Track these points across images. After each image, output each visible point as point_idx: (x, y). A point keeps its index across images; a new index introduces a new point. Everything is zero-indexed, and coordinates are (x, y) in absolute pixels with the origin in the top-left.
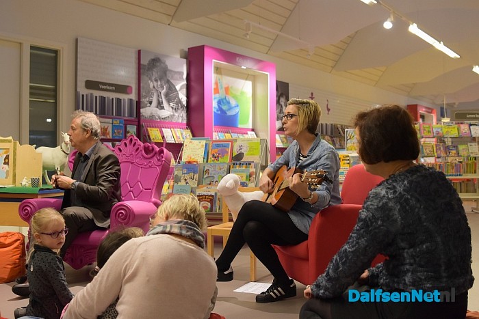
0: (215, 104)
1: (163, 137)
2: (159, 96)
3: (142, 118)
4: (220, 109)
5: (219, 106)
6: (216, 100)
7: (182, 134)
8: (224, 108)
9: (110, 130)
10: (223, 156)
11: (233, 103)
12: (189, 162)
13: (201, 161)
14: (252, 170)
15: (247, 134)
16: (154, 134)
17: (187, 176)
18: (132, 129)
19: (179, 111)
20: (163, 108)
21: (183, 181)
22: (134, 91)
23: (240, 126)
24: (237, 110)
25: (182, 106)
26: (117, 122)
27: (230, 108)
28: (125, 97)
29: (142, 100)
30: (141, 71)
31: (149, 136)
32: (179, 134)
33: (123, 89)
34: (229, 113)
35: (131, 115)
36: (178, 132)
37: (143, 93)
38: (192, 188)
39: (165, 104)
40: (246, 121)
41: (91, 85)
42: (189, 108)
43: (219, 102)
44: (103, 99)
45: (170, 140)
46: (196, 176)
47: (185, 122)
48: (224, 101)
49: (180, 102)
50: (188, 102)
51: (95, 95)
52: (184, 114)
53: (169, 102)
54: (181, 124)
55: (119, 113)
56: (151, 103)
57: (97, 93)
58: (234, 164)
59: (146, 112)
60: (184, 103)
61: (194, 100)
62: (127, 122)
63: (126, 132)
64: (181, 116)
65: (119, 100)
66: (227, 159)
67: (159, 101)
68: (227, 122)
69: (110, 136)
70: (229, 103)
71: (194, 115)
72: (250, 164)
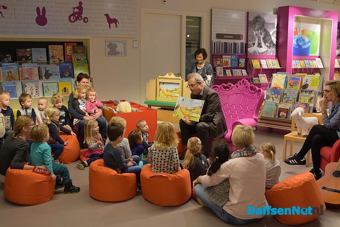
0: (294, 42)
1: (261, 65)
2: (259, 40)
3: (249, 54)
4: (298, 45)
5: (297, 43)
6: (296, 39)
7: (272, 63)
8: (301, 44)
9: (230, 62)
10: (296, 85)
11: (307, 40)
12: (276, 88)
13: (282, 87)
14: (313, 95)
15: (315, 60)
16: (256, 64)
17: (274, 96)
18: (243, 61)
19: (271, 48)
20: (261, 47)
21: (271, 98)
22: (244, 37)
23: (310, 55)
24: (309, 44)
25: (273, 45)
26: (234, 57)
27: (305, 44)
28: (239, 42)
29: (249, 43)
30: (249, 25)
31: (252, 65)
32: (270, 63)
33: (238, 37)
34: (304, 47)
35: (242, 52)
36: (270, 61)
37: (250, 38)
38: (276, 103)
39: (263, 44)
40: (315, 51)
41: (219, 36)
42: (277, 46)
43: (297, 41)
44: (226, 44)
45: (265, 67)
46: (279, 96)
47: (275, 54)
48: (301, 39)
49: (272, 42)
50: (277, 42)
51: (221, 42)
52: (274, 50)
53: (265, 43)
54: (272, 56)
55: (235, 52)
56: (254, 44)
57: (223, 41)
58: (302, 91)
59: (251, 50)
60: (275, 43)
61: (281, 40)
62: (240, 57)
63: (239, 63)
64: (272, 51)
65: (235, 44)
66: (298, 87)
67: (259, 42)
68: (302, 53)
69: (229, 66)
70: (304, 40)
71: (281, 50)
72: (311, 92)
